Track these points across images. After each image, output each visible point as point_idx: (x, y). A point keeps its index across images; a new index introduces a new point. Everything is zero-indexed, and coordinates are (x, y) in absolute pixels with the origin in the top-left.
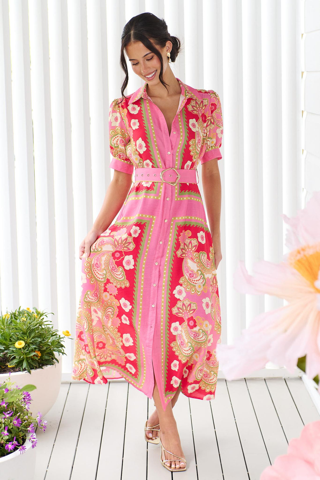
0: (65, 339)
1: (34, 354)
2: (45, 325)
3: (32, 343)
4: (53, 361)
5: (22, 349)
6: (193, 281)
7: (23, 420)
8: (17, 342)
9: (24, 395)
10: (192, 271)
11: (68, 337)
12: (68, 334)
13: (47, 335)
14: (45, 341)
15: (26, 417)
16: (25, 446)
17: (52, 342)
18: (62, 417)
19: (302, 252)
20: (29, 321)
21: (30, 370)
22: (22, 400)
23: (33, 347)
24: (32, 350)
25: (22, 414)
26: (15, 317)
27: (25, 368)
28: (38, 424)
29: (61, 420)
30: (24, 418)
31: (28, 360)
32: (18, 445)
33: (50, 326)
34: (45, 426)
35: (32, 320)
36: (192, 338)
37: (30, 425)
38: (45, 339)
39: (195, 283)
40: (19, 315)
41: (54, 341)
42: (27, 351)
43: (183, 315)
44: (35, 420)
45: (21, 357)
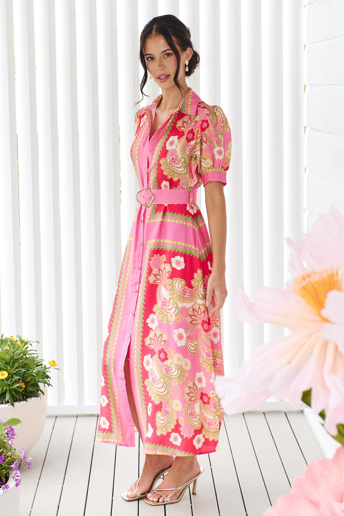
6: (165, 310)
10: (165, 299)
19: (307, 279)
36: (164, 373)
39: (167, 312)
43: (154, 347)
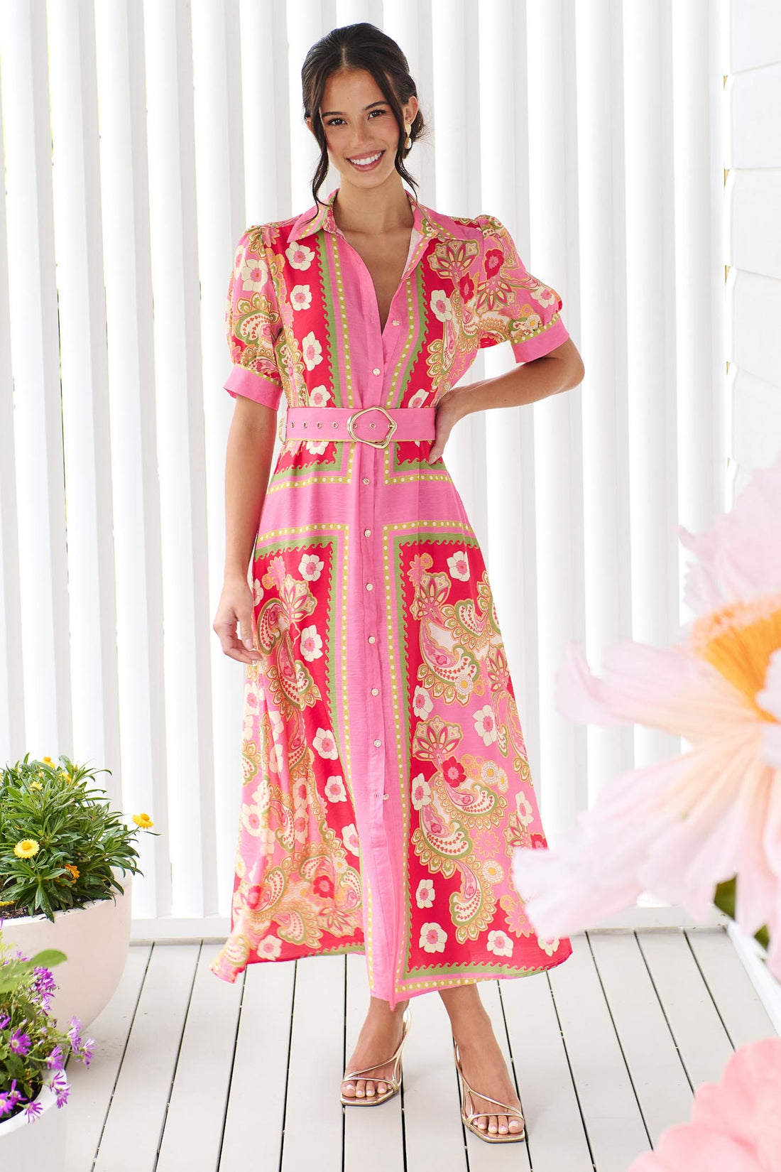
0: (139, 836)
1: (62, 871)
2: (89, 799)
3: (57, 846)
4: (110, 888)
5: (32, 860)
7: (35, 1037)
8: (18, 844)
9: (37, 974)
11: (145, 830)
12: (147, 823)
13: (93, 825)
14: (90, 840)
15: (41, 1031)
16: (40, 1104)
17: (108, 842)
18: (131, 1029)
20: (50, 790)
21: (53, 913)
22: (32, 988)
23: (59, 854)
24: (58, 863)
25: (32, 1024)
26: (14, 781)
27: (39, 908)
28: (71, 1048)
29: (129, 1037)
30: (38, 1031)
31: (46, 886)
32: (22, 1099)
33: (103, 803)
34: (89, 1053)
35: (57, 788)
37: (52, 1050)
38: (89, 836)
40: (25, 775)
41: (111, 840)
42: (45, 864)
43: (431, 756)
44: (65, 1037)
45: (29, 879)
